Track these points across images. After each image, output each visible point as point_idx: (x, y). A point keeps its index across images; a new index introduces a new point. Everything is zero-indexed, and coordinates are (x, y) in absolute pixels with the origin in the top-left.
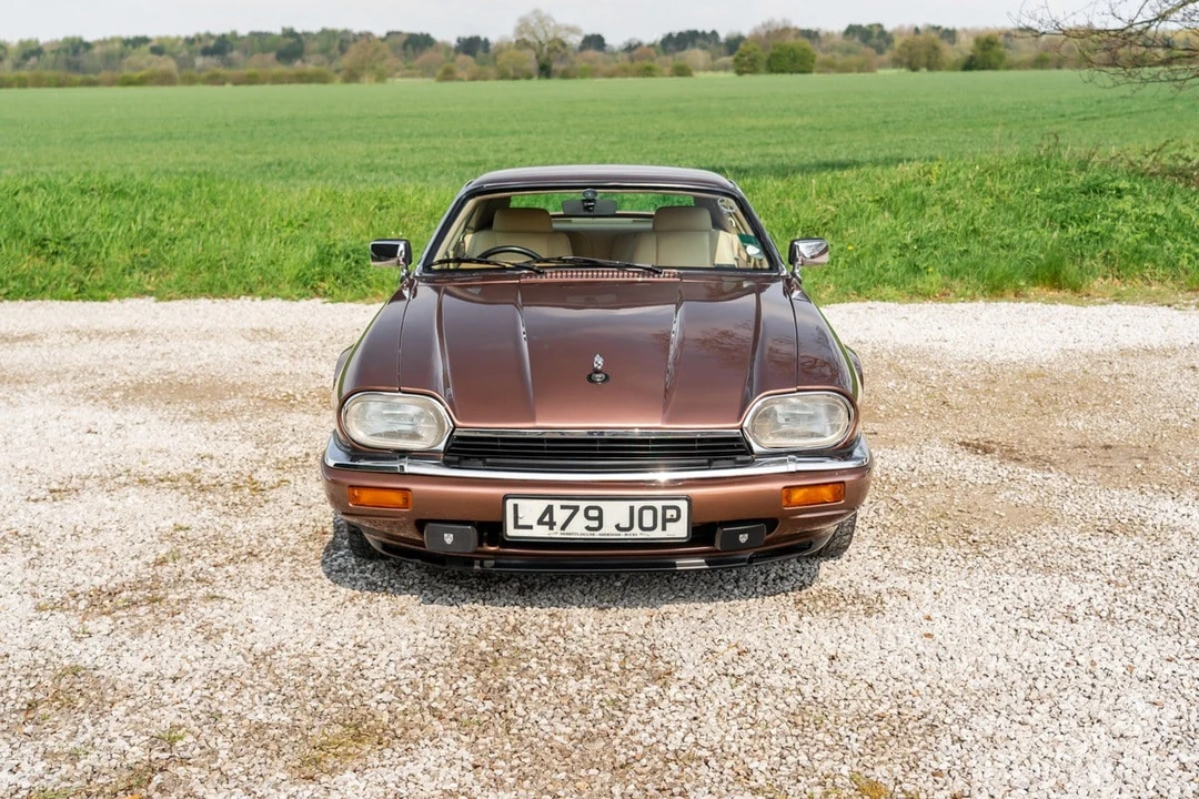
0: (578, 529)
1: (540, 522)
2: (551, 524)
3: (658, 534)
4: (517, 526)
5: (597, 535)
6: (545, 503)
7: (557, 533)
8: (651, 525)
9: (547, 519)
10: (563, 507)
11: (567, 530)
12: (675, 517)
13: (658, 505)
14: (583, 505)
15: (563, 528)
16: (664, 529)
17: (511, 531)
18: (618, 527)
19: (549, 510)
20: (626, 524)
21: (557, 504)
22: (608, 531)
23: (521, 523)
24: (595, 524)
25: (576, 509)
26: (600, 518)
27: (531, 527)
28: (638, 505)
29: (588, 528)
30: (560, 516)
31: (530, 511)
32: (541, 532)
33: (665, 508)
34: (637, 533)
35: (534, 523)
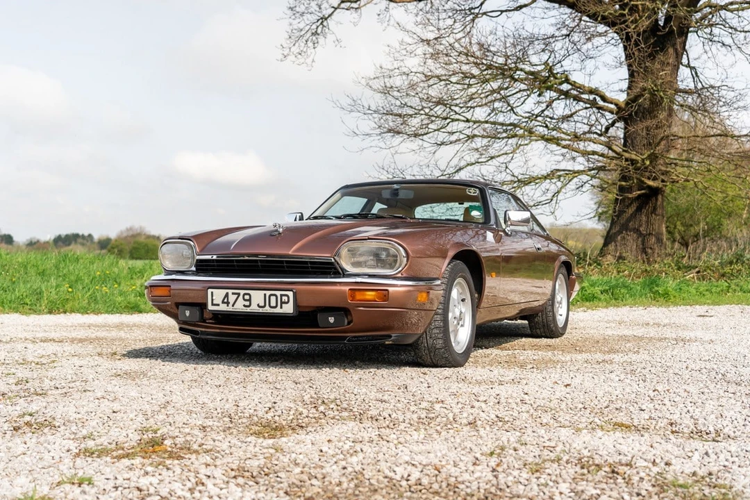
0: (240, 306)
1: (223, 302)
2: (228, 303)
3: (278, 310)
4: (213, 304)
5: (248, 310)
6: (224, 291)
7: (230, 308)
8: (275, 305)
9: (226, 300)
10: (233, 294)
11: (235, 306)
12: (286, 301)
13: (278, 293)
14: (242, 292)
15: (233, 306)
16: (281, 308)
17: (210, 307)
18: (258, 305)
19: (227, 295)
20: (262, 304)
21: (230, 291)
22: (254, 308)
23: (214, 302)
24: (247, 303)
25: (239, 294)
26: (250, 300)
27: (218, 305)
28: (268, 293)
29: (245, 306)
30: (232, 298)
31: (218, 295)
32: (223, 307)
33: (282, 295)
34: (267, 309)
35: (220, 303)
